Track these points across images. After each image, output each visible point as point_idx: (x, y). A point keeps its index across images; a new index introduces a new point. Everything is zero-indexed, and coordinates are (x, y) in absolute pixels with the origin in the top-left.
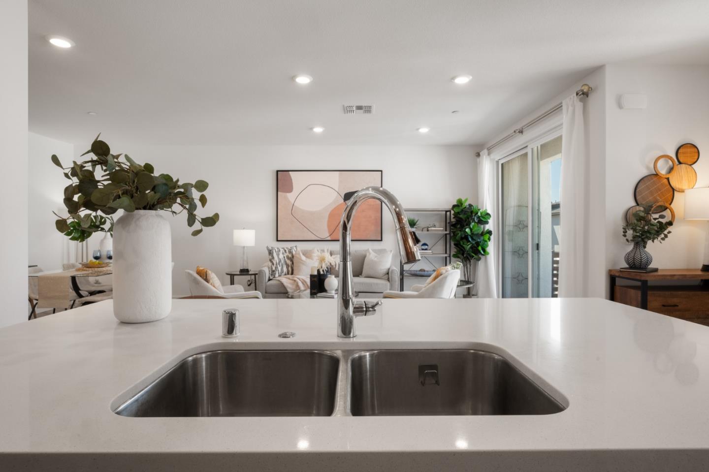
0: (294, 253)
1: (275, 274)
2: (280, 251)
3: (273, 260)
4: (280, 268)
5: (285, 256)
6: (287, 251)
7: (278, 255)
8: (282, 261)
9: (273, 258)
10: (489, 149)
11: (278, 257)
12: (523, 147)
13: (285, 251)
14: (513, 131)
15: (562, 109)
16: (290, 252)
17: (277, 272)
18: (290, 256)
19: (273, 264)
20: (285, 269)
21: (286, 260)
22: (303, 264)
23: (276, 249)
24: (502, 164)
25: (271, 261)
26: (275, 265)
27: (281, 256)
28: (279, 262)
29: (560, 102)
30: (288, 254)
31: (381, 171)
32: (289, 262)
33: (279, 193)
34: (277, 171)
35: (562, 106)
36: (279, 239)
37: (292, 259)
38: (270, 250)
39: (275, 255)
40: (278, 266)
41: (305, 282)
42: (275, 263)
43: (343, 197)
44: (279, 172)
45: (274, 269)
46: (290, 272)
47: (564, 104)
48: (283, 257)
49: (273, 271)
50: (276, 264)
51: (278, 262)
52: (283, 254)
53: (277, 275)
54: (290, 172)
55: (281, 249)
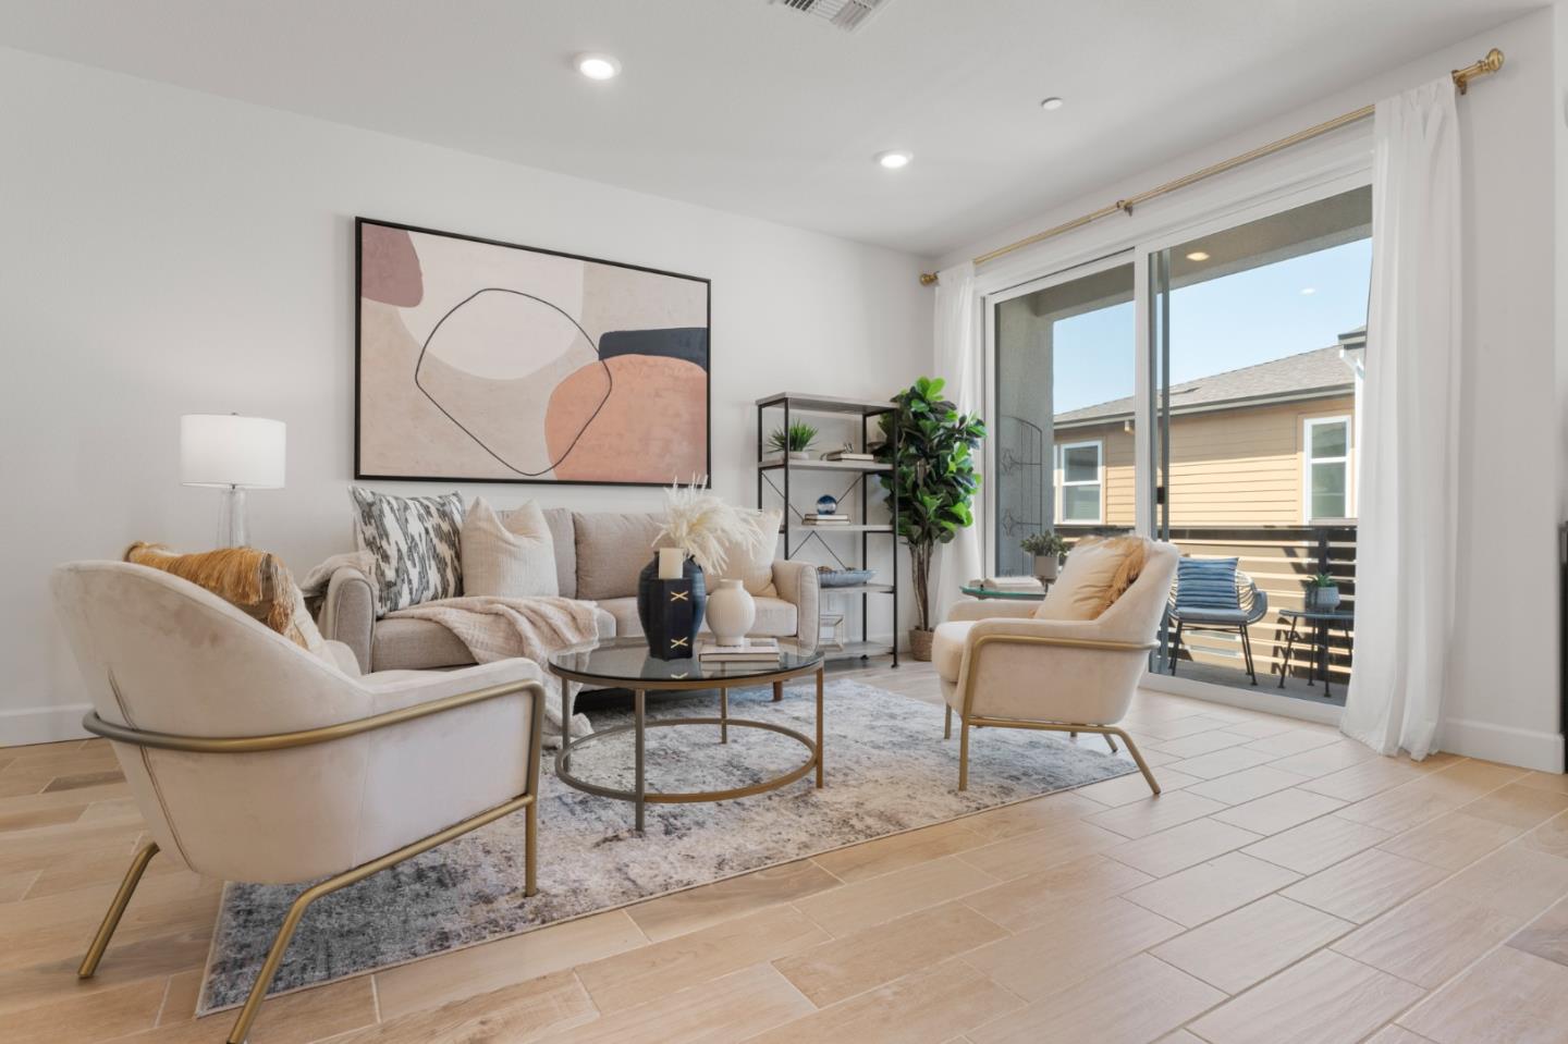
0: (457, 518)
1: (399, 593)
2: (406, 508)
3: (384, 544)
4: (414, 573)
5: (429, 526)
6: (433, 510)
7: (403, 523)
8: (422, 547)
9: (384, 534)
10: (977, 262)
11: (405, 534)
12: (1124, 248)
13: (427, 508)
14: (1114, 203)
15: (1373, 120)
16: (444, 515)
17: (405, 588)
18: (446, 527)
19: (386, 558)
20: (434, 577)
21: (436, 541)
22: (512, 555)
23: (393, 502)
24: (997, 307)
25: (371, 544)
26: (394, 562)
27: (415, 528)
28: (410, 549)
29: (1370, 103)
30: (436, 519)
31: (708, 282)
32: (445, 551)
33: (364, 300)
34: (360, 221)
35: (1373, 113)
36: (363, 472)
37: (454, 538)
38: (371, 505)
39: (390, 522)
40: (409, 564)
41: (544, 617)
42: (392, 552)
43: (597, 347)
44: (364, 225)
45: (390, 575)
46: (451, 589)
47: (1378, 110)
48: (423, 532)
49: (390, 585)
50: (400, 558)
51: (404, 549)
52: (421, 518)
53: (404, 600)
54: (411, 234)
55: (410, 503)
